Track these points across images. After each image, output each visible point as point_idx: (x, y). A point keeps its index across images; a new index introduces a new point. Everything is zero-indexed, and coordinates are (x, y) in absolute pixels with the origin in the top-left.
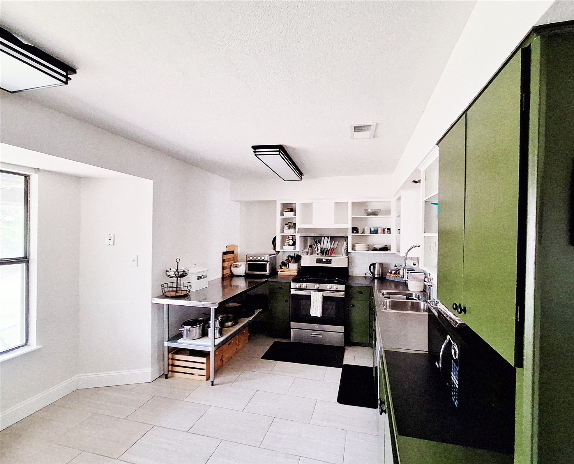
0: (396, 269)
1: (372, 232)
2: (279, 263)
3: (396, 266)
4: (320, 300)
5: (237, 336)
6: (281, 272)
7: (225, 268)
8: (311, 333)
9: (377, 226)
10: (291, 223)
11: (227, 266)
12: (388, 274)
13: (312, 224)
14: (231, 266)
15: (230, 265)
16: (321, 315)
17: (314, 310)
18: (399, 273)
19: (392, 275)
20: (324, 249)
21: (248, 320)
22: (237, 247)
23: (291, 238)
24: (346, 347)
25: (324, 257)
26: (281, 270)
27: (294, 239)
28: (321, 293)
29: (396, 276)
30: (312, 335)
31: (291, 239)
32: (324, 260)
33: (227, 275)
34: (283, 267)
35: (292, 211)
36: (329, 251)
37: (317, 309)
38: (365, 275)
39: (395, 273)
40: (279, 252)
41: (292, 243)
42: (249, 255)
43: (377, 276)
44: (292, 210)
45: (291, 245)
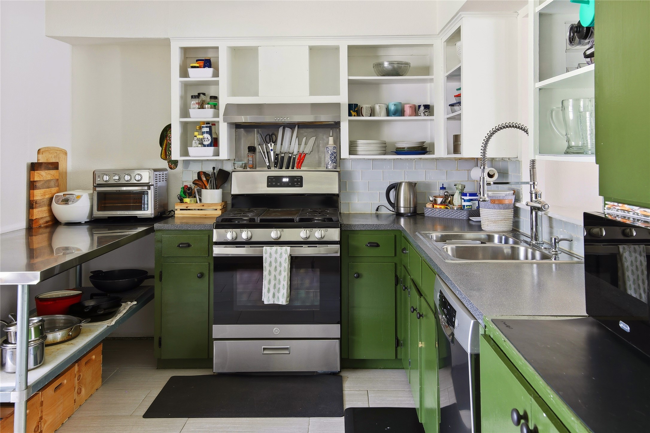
0: (446, 194)
1: (391, 113)
2: (176, 190)
3: (443, 188)
4: (286, 265)
5: (76, 367)
6: (181, 210)
7: (36, 203)
8: (263, 347)
9: (403, 102)
10: (204, 94)
11: (40, 198)
12: (429, 206)
13: (258, 96)
14: (51, 199)
15: (48, 196)
16: (286, 301)
17: (272, 291)
18: (451, 203)
19: (438, 206)
20: (283, 155)
21: (106, 326)
22: (66, 154)
23: (208, 129)
24: (344, 374)
25: (285, 174)
26: (183, 206)
27: (213, 131)
28: (286, 250)
29: (447, 208)
30: (266, 352)
31: (207, 132)
32: (285, 180)
33: (42, 222)
34: (187, 200)
35: (210, 66)
36: (294, 159)
37: (277, 286)
38: (377, 210)
39: (441, 203)
40: (176, 163)
41: (210, 141)
42: (100, 171)
43: (405, 210)
44: (207, 63)
45: (208, 146)
